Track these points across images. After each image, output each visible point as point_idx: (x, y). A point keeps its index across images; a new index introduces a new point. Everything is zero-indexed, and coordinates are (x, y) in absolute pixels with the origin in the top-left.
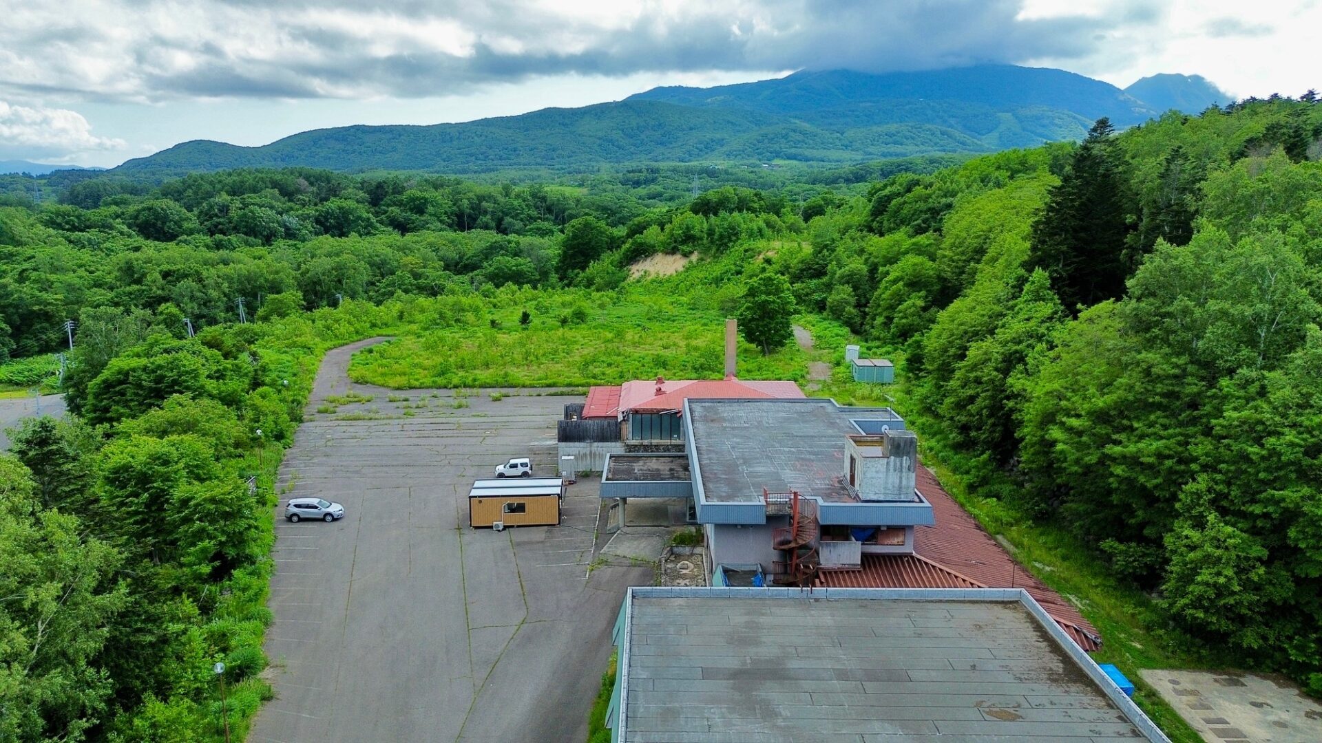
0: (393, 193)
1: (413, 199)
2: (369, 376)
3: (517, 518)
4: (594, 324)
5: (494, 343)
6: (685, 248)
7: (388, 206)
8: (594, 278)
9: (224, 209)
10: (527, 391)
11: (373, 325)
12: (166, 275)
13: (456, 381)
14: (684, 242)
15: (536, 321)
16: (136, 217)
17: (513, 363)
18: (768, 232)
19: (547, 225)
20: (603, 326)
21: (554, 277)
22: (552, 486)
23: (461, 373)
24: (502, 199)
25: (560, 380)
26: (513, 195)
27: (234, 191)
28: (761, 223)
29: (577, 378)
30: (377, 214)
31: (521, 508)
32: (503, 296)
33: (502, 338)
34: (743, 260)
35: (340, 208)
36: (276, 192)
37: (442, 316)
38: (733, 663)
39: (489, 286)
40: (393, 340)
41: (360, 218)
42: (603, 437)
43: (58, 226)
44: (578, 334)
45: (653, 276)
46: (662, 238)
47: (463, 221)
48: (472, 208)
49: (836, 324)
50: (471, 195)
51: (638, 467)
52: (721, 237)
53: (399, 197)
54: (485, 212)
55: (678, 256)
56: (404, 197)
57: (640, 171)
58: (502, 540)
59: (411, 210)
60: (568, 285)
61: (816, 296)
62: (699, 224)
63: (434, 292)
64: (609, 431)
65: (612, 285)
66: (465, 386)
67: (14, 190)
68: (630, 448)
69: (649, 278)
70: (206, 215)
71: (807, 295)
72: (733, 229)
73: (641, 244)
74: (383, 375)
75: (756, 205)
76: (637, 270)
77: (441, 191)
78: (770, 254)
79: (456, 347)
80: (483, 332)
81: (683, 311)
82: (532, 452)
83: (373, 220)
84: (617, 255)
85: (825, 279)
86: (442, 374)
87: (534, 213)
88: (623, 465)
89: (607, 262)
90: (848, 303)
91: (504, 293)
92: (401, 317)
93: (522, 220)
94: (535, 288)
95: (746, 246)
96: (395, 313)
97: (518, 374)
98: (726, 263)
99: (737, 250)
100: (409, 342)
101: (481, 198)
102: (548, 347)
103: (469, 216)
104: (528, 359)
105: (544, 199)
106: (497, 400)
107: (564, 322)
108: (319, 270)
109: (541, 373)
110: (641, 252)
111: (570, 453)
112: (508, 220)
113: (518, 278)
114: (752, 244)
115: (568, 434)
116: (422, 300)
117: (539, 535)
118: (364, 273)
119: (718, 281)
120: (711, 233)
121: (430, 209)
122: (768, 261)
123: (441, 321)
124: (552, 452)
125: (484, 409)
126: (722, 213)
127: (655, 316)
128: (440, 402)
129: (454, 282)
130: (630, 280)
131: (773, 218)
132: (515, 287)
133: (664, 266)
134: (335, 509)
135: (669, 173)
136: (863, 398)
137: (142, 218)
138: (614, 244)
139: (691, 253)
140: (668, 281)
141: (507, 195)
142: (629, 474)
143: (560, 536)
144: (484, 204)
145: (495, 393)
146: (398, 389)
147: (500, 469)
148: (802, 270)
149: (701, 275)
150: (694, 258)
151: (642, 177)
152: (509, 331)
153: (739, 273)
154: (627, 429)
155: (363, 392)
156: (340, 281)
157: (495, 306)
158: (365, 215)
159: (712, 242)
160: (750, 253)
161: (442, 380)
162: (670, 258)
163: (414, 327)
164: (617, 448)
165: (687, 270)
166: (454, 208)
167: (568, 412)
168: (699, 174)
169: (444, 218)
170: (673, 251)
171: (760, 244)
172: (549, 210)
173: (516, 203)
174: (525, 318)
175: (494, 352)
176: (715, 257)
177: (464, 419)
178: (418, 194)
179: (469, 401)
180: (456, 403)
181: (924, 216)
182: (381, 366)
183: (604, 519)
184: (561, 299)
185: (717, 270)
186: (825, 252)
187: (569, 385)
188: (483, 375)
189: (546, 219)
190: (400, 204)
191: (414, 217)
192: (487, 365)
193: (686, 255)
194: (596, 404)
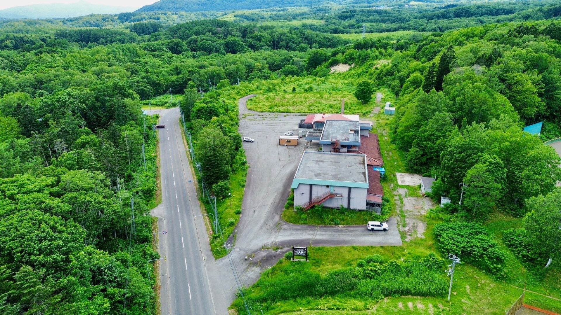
0: (250, 33)
1: (257, 36)
2: (252, 108)
3: (289, 144)
4: (315, 91)
5: (284, 97)
6: (350, 62)
7: (248, 38)
8: (318, 72)
9: (196, 41)
10: (293, 114)
11: (250, 91)
12: (189, 72)
13: (275, 110)
14: (350, 60)
15: (297, 90)
16: (168, 45)
17: (290, 105)
18: (380, 57)
19: (305, 45)
20: (318, 92)
21: (305, 72)
22: (296, 137)
23: (276, 108)
24: (289, 35)
25: (302, 111)
26: (293, 32)
27: (197, 34)
28: (377, 53)
29: (307, 111)
30: (244, 42)
31: (290, 141)
32: (288, 80)
33: (287, 96)
34: (369, 67)
35: (233, 40)
36: (210, 33)
37: (269, 88)
38: (317, 160)
39: (283, 76)
40: (257, 96)
41: (239, 44)
42: (309, 128)
43: (148, 50)
44: (310, 95)
45: (338, 72)
46: (342, 58)
47: (275, 45)
48: (278, 39)
49: (392, 93)
50: (277, 33)
51: (314, 134)
52: (363, 59)
53: (252, 35)
54: (283, 40)
55: (347, 65)
56: (254, 35)
57: (347, 12)
58: (286, 148)
59: (256, 40)
60: (309, 74)
61: (389, 83)
62: (356, 53)
63: (266, 78)
64: (310, 126)
65: (324, 75)
66: (277, 112)
67: (108, 21)
68: (315, 130)
69: (337, 72)
70: (189, 43)
71: (387, 81)
72: (367, 55)
73: (335, 60)
74: (256, 108)
75: (378, 45)
76: (333, 69)
77: (267, 31)
78: (378, 66)
79: (274, 99)
80: (281, 93)
81: (345, 86)
82: (293, 130)
83: (244, 44)
84: (327, 63)
85: (393, 77)
86: (271, 108)
87: (300, 40)
88: (311, 134)
89: (323, 66)
90: (397, 86)
91: (288, 79)
92: (257, 88)
93: (296, 43)
94: (298, 76)
95: (370, 62)
96: (255, 86)
97: (291, 109)
98: (363, 68)
99: (367, 63)
100: (261, 96)
101: (281, 34)
102: (300, 100)
103: (277, 41)
104: (294, 104)
105: (304, 34)
106: (285, 116)
107: (306, 90)
108: (231, 69)
109: (297, 109)
110: (335, 63)
111: (301, 131)
112: (290, 44)
113: (292, 73)
114: (372, 62)
115: (301, 126)
116: (264, 82)
117: (293, 147)
118: (243, 69)
119: (359, 75)
120: (359, 57)
121: (263, 40)
122: (377, 69)
123: (269, 90)
124: (297, 130)
125: (281, 118)
126: (364, 50)
127: (335, 89)
128: (271, 116)
129: (273, 75)
130: (330, 73)
131: (383, 51)
132: (291, 76)
133: (342, 68)
134: (253, 140)
135: (360, 13)
136: (383, 119)
137: (170, 45)
138: (326, 59)
139: (352, 64)
140: (343, 74)
141: (291, 33)
142: (312, 135)
143: (297, 148)
144: (282, 37)
145: (285, 114)
146: (260, 112)
147: (286, 133)
148: (386, 73)
149: (354, 73)
150: (353, 66)
151: (348, 14)
152: (289, 93)
153: (367, 72)
154: (314, 126)
155: (252, 113)
156: (237, 73)
157: (285, 83)
158: (241, 43)
159: (359, 60)
160: (371, 65)
161: (271, 110)
162: (345, 65)
163: (261, 91)
164: (312, 130)
165: (350, 70)
166: (272, 39)
167: (302, 121)
168: (373, 13)
169: (268, 43)
170: (346, 63)
171: (376, 62)
172: (306, 38)
173: (294, 36)
174: (294, 89)
175: (284, 102)
176: (360, 66)
177: (277, 121)
178: (259, 34)
179: (278, 116)
180: (275, 117)
181: (432, 54)
182: (255, 105)
183: (307, 145)
184: (306, 80)
185: (360, 70)
186: (395, 67)
187: (304, 113)
188: (281, 109)
189: (305, 43)
190: (252, 37)
191: (258, 43)
192: (282, 105)
193: (350, 65)
194: (308, 119)
